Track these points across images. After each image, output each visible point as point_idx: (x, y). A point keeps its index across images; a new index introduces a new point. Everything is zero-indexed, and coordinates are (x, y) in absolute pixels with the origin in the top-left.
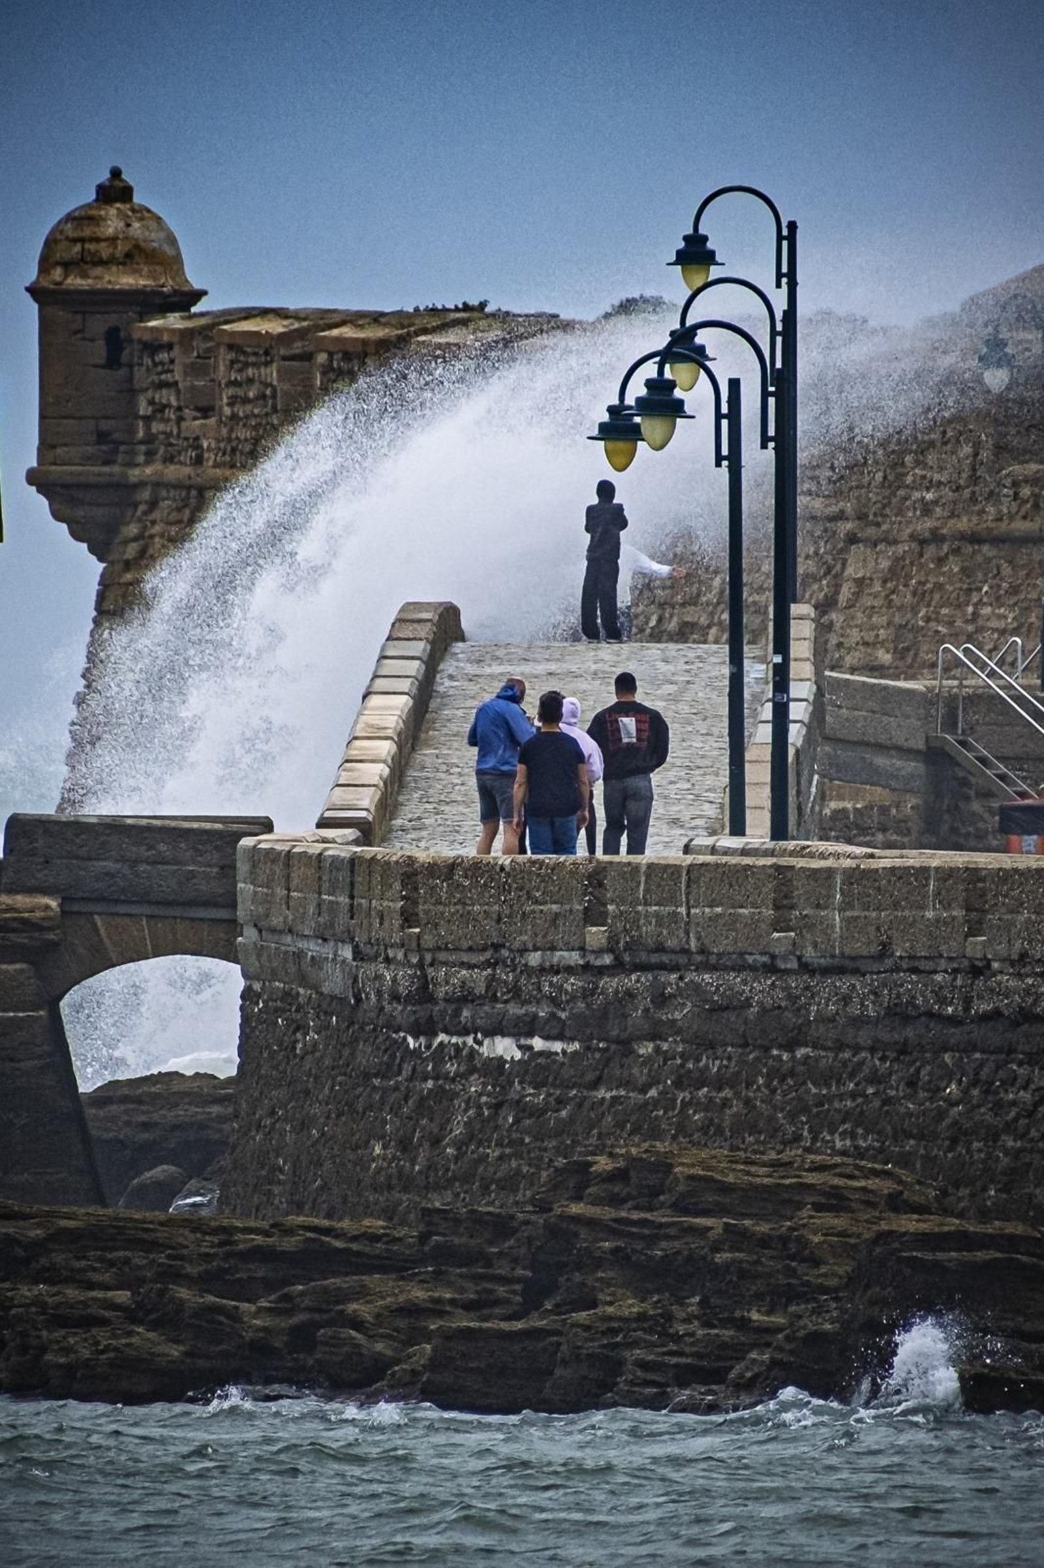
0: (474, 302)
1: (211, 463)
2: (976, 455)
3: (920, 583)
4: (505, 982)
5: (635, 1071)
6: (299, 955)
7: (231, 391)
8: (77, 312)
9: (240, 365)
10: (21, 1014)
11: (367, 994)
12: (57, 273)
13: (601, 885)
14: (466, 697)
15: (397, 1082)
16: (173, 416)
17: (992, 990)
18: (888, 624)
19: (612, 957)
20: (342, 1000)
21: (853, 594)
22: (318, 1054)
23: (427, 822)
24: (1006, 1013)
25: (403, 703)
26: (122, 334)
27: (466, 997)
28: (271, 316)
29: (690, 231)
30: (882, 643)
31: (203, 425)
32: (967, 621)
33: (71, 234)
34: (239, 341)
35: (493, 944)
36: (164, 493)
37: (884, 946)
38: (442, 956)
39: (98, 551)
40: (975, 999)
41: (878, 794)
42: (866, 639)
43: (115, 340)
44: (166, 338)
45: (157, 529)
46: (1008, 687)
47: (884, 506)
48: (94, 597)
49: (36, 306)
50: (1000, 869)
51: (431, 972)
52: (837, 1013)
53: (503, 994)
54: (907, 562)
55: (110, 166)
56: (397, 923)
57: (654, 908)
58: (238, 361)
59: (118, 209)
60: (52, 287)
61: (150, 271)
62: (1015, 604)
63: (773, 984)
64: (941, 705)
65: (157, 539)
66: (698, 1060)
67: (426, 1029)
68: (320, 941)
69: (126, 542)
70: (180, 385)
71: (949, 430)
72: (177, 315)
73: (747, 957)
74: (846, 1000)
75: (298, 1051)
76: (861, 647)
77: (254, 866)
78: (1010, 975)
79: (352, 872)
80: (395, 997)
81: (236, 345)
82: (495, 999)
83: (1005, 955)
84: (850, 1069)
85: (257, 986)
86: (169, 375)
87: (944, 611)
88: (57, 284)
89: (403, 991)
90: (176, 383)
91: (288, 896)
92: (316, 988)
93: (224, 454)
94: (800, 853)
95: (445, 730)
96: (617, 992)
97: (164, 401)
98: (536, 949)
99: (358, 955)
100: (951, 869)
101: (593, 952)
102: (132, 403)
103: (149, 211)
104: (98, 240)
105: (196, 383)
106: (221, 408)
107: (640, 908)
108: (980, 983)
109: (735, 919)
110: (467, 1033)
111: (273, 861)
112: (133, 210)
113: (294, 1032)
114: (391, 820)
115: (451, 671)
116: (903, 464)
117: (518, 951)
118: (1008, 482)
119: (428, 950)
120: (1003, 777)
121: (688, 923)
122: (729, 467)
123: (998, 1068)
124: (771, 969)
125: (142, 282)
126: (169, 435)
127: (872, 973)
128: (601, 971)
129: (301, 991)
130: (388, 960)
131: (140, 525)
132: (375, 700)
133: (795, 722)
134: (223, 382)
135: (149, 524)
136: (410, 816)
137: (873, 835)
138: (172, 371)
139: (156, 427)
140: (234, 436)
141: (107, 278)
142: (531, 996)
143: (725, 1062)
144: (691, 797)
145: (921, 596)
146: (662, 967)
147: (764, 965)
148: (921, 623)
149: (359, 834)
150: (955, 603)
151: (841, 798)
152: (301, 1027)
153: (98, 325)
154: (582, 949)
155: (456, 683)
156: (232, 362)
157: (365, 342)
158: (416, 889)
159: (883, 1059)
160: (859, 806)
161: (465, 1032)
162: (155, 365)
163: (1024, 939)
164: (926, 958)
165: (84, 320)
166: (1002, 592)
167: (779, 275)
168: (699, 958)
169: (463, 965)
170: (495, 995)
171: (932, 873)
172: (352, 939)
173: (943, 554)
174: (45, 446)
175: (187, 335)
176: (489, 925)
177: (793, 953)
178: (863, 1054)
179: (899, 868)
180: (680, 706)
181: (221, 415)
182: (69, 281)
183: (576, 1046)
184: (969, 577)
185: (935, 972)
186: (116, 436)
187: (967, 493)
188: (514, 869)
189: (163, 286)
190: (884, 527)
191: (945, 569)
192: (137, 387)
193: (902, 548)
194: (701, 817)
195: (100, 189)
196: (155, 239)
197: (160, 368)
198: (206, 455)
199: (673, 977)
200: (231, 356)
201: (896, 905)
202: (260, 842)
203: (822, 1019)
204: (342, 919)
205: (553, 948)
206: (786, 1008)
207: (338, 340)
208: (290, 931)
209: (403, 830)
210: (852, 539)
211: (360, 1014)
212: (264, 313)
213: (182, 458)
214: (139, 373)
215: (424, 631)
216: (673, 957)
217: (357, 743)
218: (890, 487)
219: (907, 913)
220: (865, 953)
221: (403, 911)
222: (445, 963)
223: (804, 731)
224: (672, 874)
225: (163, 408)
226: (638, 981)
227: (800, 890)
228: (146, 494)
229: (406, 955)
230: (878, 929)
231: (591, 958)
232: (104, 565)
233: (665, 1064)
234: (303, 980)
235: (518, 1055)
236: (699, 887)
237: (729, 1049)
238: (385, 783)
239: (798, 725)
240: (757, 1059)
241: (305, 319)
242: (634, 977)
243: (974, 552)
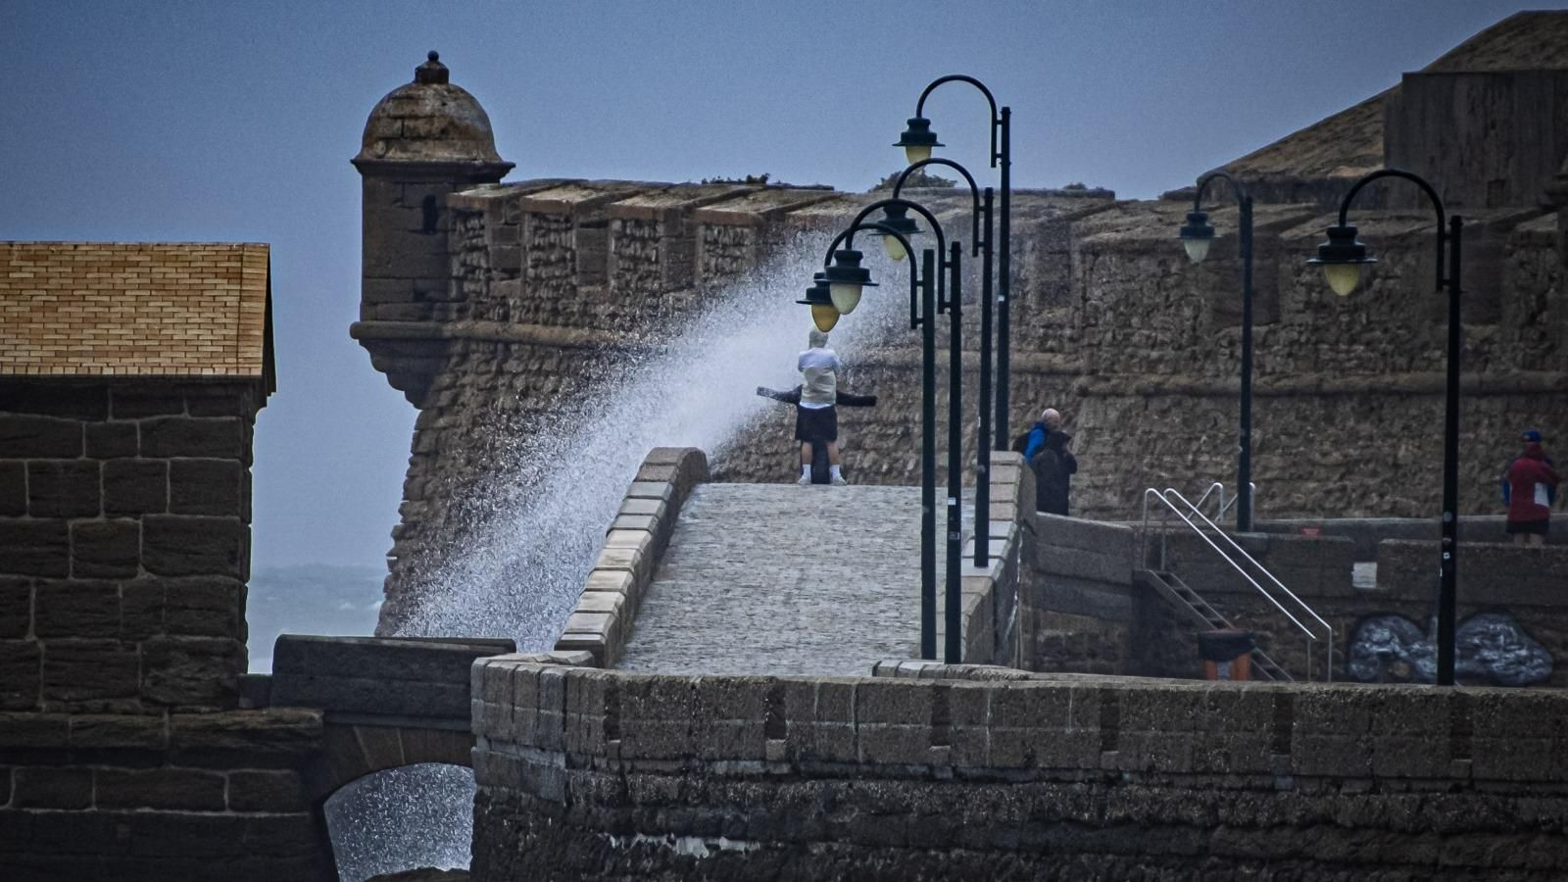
0: (757, 176)
1: (516, 319)
2: (1196, 318)
3: (1144, 432)
4: (696, 788)
5: (810, 869)
6: (521, 763)
7: (536, 254)
8: (397, 183)
9: (543, 231)
10: (286, 815)
11: (578, 798)
12: (380, 147)
13: (780, 702)
14: (703, 533)
15: (601, 877)
16: (482, 277)
17: (1123, 798)
18: (1116, 470)
19: (789, 766)
20: (556, 803)
21: (1085, 441)
22: (536, 852)
23: (658, 645)
24: (1136, 819)
25: (642, 537)
26: (438, 203)
27: (660, 802)
28: (572, 187)
29: (914, 116)
30: (1111, 486)
31: (509, 286)
32: (1188, 468)
33: (392, 113)
34: (544, 210)
35: (684, 754)
36: (473, 346)
37: (1029, 759)
38: (640, 765)
39: (415, 398)
40: (1108, 807)
41: (1091, 624)
42: (1097, 483)
43: (431, 209)
44: (477, 206)
45: (467, 380)
46: (1206, 528)
47: (1113, 364)
48: (410, 440)
49: (360, 177)
50: (1131, 690)
51: (630, 778)
52: (987, 818)
53: (694, 799)
54: (1134, 413)
55: (428, 51)
56: (601, 733)
57: (827, 723)
58: (541, 228)
59: (435, 90)
60: (375, 159)
61: (463, 145)
62: (1230, 453)
63: (931, 791)
64: (1146, 543)
65: (468, 388)
66: (865, 859)
67: (625, 829)
68: (539, 751)
69: (440, 391)
70: (489, 249)
71: (1172, 295)
72: (488, 185)
73: (908, 767)
74: (995, 807)
75: (520, 849)
76: (1091, 491)
77: (485, 684)
78: (1138, 784)
79: (565, 688)
80: (600, 801)
81: (539, 214)
82: (686, 803)
83: (1135, 767)
84: (997, 868)
85: (487, 791)
86: (480, 240)
87: (1167, 459)
88: (380, 157)
89: (605, 796)
90: (486, 247)
91: (513, 710)
92: (535, 792)
93: (528, 311)
94: (968, 675)
95: (681, 563)
96: (793, 797)
97: (475, 263)
98: (722, 759)
99: (570, 763)
100: (1088, 690)
101: (772, 762)
102: (446, 265)
103: (463, 91)
104: (416, 117)
105: (504, 247)
106: (526, 270)
107: (814, 723)
108: (1113, 792)
109: (899, 732)
110: (662, 834)
111: (500, 679)
112: (449, 91)
113: (517, 832)
114: (626, 643)
115: (693, 509)
116: (1130, 326)
117: (707, 760)
118: (1224, 343)
119: (628, 759)
120: (1201, 609)
121: (857, 737)
122: (924, 329)
123: (1128, 868)
124: (929, 778)
125: (456, 156)
126: (479, 294)
127: (1017, 782)
128: (780, 779)
129: (524, 795)
130: (594, 768)
131: (452, 375)
132: (617, 536)
133: (995, 557)
134: (527, 246)
135: (460, 374)
136: (644, 639)
137: (1083, 660)
138: (482, 236)
139: (468, 287)
140: (537, 295)
141: (424, 152)
142: (717, 800)
143: (889, 861)
144: (898, 624)
145: (1146, 446)
146: (833, 776)
147: (924, 775)
148: (1146, 469)
149: (591, 655)
150: (1176, 451)
151: (1052, 625)
152: (521, 828)
153: (417, 194)
154: (763, 759)
155: (696, 521)
156: (536, 229)
157: (654, 211)
158: (618, 705)
159: (1027, 859)
160: (1070, 634)
161: (658, 832)
162: (467, 230)
163: (1152, 753)
164: (1065, 769)
165: (403, 190)
166: (1219, 441)
167: (994, 156)
168: (865, 768)
169: (658, 772)
170: (686, 800)
171: (1071, 693)
172: (565, 750)
173: (1166, 406)
174: (368, 303)
175: (495, 203)
176: (680, 737)
177: (948, 764)
178: (1010, 855)
179: (1043, 689)
180: (896, 543)
181: (525, 276)
182: (390, 154)
183: (758, 846)
184: (1188, 427)
185: (1073, 782)
186: (432, 294)
187: (1187, 353)
188: (703, 687)
189: (475, 159)
190: (1114, 382)
191: (1168, 420)
192: (450, 250)
193: (1129, 401)
194: (904, 642)
195: (420, 71)
196: (468, 117)
197: (471, 233)
198: (512, 313)
199: (843, 785)
200: (535, 223)
201: (1039, 722)
202: (490, 661)
203: (975, 823)
204: (557, 731)
205: (737, 758)
206: (943, 813)
207: (631, 208)
208: (514, 742)
209: (636, 651)
210: (1084, 392)
211: (571, 816)
212: (565, 184)
213: (491, 315)
214: (453, 238)
215: (669, 472)
216: (844, 767)
217: (597, 574)
218: (1118, 346)
219: (1048, 729)
220: (1012, 765)
221: (606, 725)
222: (642, 771)
223: (1002, 566)
224: (843, 693)
225: (473, 269)
226: (812, 788)
227: (954, 706)
228: (458, 348)
229: (608, 764)
230: (1023, 743)
231: (771, 768)
232: (420, 411)
233: (835, 861)
234: (524, 785)
235: (706, 853)
236: (866, 705)
237: (892, 849)
238: (620, 610)
239: (997, 561)
240: (917, 859)
241: (602, 190)
242: (808, 784)
243: (1195, 405)
